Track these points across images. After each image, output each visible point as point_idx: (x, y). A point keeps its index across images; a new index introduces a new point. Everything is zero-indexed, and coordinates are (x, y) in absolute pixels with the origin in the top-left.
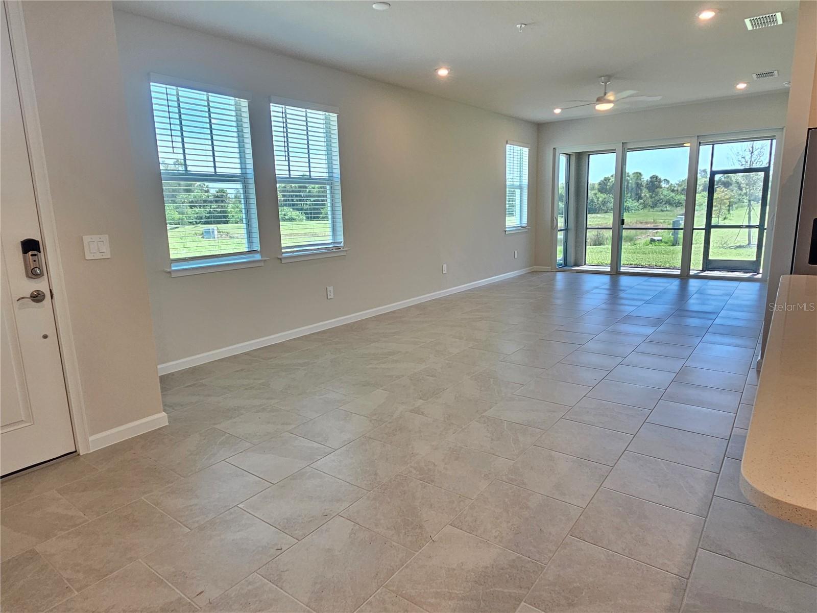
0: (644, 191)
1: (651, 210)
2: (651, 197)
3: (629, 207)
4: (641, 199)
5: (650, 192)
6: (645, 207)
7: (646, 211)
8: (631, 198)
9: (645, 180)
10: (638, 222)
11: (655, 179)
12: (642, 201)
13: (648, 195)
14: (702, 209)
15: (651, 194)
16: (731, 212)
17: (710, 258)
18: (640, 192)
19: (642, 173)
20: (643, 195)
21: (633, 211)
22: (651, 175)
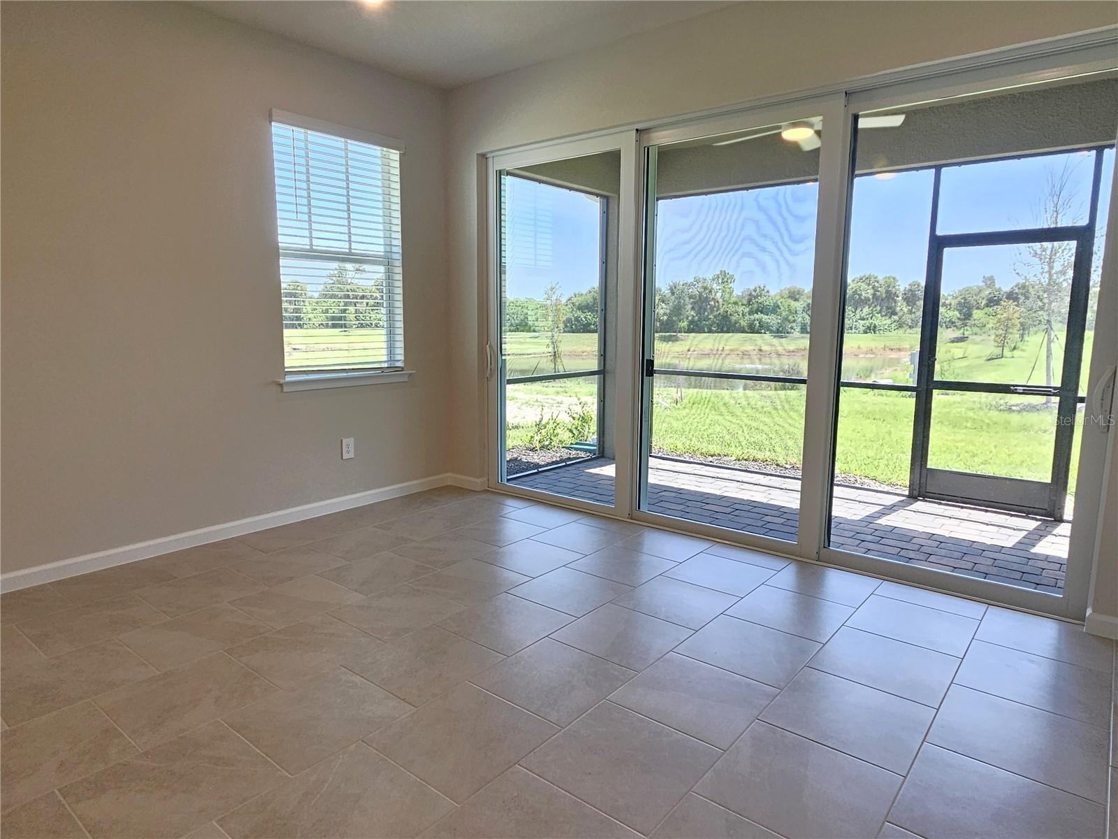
0: (899, 304)
1: (909, 331)
2: (911, 312)
3: (875, 327)
4: (896, 314)
5: (908, 305)
6: (900, 326)
7: (901, 331)
8: (880, 312)
9: (902, 289)
10: (886, 349)
11: (916, 286)
12: (896, 318)
13: (905, 310)
14: (984, 333)
15: (910, 308)
16: (1026, 338)
17: (931, 464)
18: (893, 304)
19: (898, 278)
20: (898, 309)
21: (882, 332)
22: (911, 282)
